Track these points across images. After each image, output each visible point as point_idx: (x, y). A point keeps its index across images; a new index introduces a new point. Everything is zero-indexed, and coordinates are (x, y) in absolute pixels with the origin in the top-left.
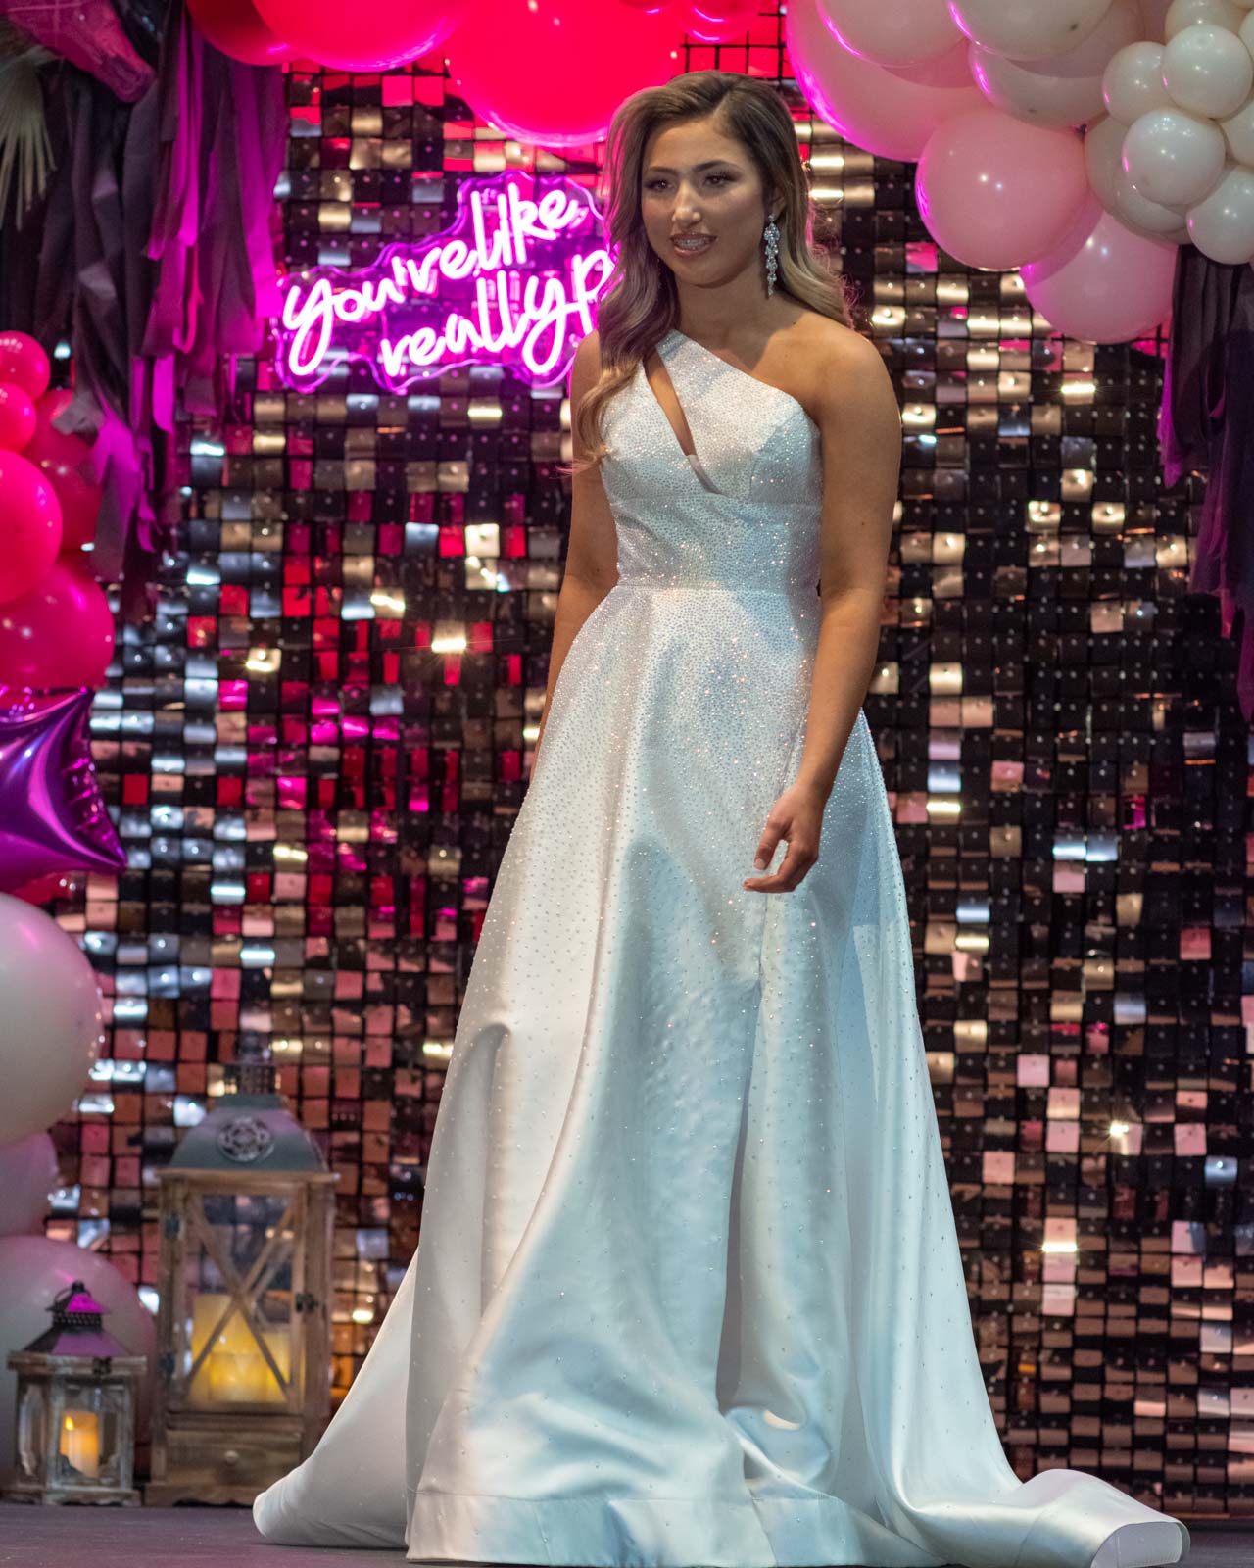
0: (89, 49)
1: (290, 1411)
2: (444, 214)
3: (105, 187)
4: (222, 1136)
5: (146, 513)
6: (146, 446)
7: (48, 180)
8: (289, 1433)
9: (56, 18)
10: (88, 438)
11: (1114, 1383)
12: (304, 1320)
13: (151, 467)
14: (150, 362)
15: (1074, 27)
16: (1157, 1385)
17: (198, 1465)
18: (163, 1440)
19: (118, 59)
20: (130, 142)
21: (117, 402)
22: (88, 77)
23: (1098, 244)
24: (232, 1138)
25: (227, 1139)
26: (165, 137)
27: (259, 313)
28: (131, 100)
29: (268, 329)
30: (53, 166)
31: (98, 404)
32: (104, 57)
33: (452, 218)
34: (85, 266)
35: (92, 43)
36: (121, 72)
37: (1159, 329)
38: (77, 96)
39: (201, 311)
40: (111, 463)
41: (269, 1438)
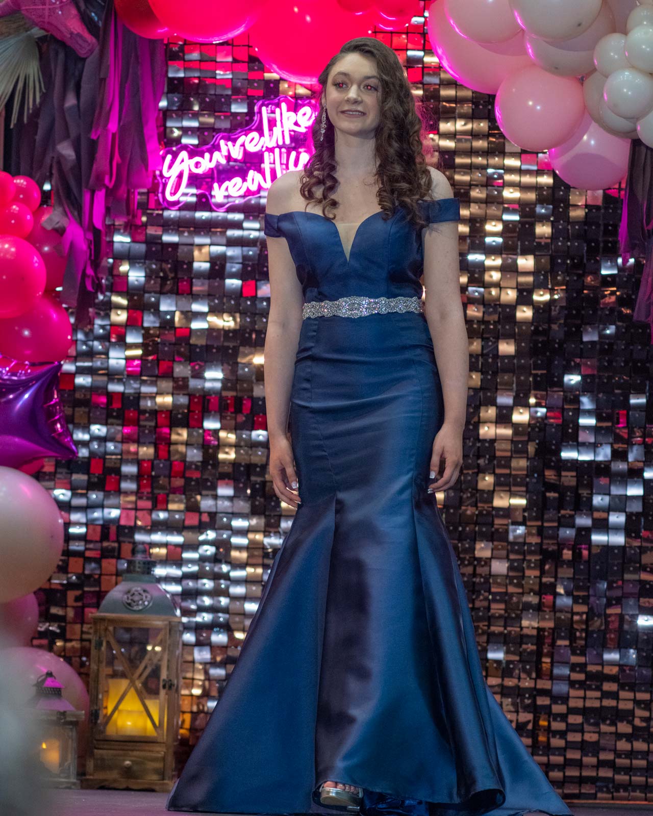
0: (63, 29)
1: (159, 741)
2: (247, 118)
3: (71, 101)
4: (126, 596)
5: (90, 271)
6: (90, 236)
7: (41, 97)
8: (158, 752)
9: (47, 13)
10: (59, 232)
11: (589, 732)
12: (167, 694)
13: (92, 247)
14: (93, 192)
15: (579, 25)
16: (611, 733)
17: (110, 768)
18: (92, 755)
19: (79, 35)
20: (84, 79)
21: (76, 213)
22: (63, 44)
23: (589, 139)
24: (130, 598)
25: (128, 598)
26: (102, 76)
27: (150, 169)
28: (85, 56)
29: (155, 176)
30: (44, 90)
31: (65, 213)
32: (72, 33)
33: (252, 120)
34: (60, 141)
35: (66, 26)
36: (80, 42)
37: (620, 183)
38: (57, 54)
39: (118, 166)
40: (72, 245)
41: (148, 754)
